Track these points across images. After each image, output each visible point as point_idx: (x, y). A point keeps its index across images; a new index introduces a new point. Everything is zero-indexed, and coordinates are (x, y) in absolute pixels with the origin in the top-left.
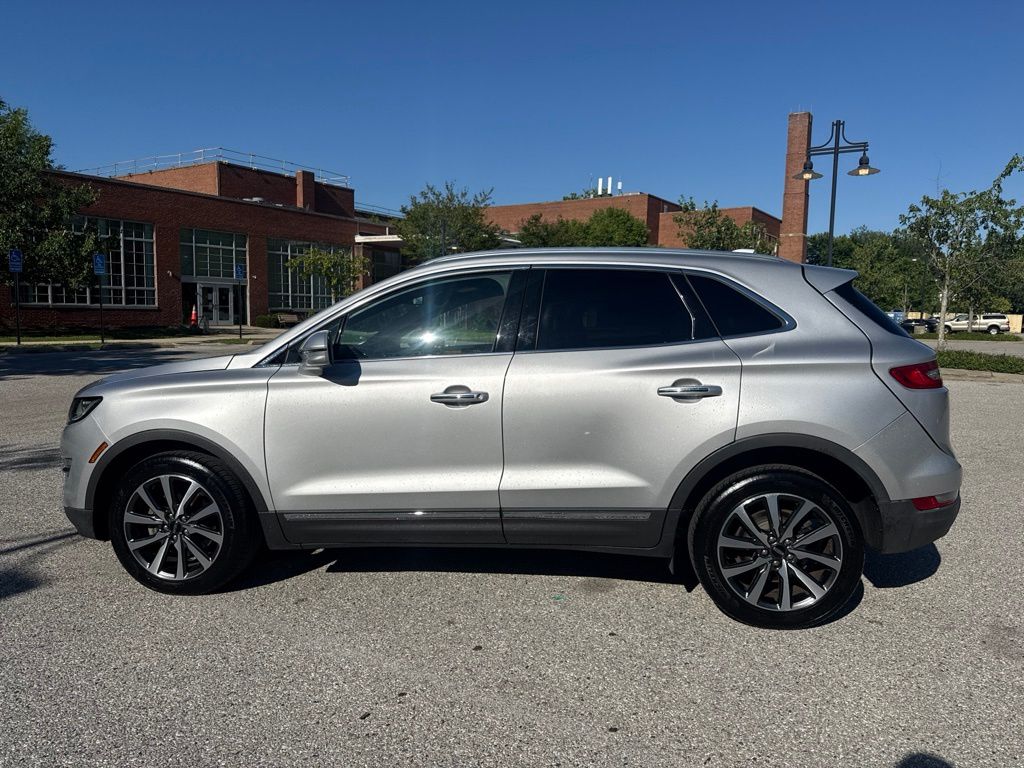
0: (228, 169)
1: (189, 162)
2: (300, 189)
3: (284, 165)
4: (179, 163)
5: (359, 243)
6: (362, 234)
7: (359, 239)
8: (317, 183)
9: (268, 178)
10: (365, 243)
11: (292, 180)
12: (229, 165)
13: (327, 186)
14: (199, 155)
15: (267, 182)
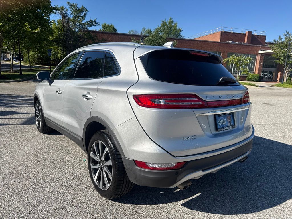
0: (224, 33)
1: (214, 32)
2: (246, 37)
3: (242, 30)
4: (211, 33)
5: (260, 54)
6: (261, 50)
7: (260, 52)
8: (253, 35)
9: (236, 35)
10: (262, 53)
11: (244, 35)
12: (224, 32)
13: (256, 35)
14: (217, 30)
15: (236, 36)
